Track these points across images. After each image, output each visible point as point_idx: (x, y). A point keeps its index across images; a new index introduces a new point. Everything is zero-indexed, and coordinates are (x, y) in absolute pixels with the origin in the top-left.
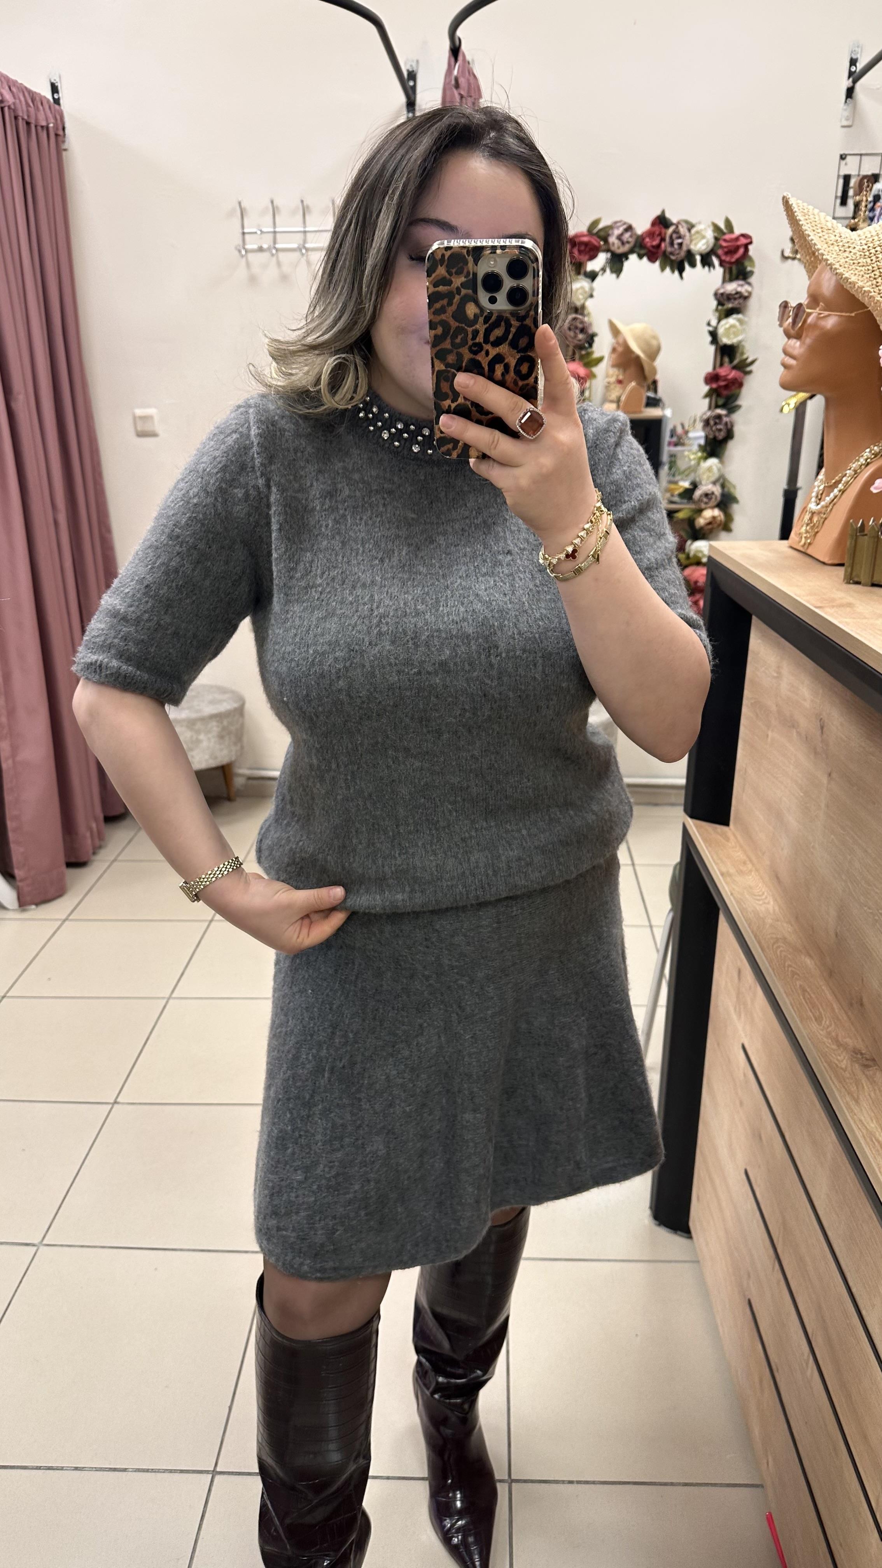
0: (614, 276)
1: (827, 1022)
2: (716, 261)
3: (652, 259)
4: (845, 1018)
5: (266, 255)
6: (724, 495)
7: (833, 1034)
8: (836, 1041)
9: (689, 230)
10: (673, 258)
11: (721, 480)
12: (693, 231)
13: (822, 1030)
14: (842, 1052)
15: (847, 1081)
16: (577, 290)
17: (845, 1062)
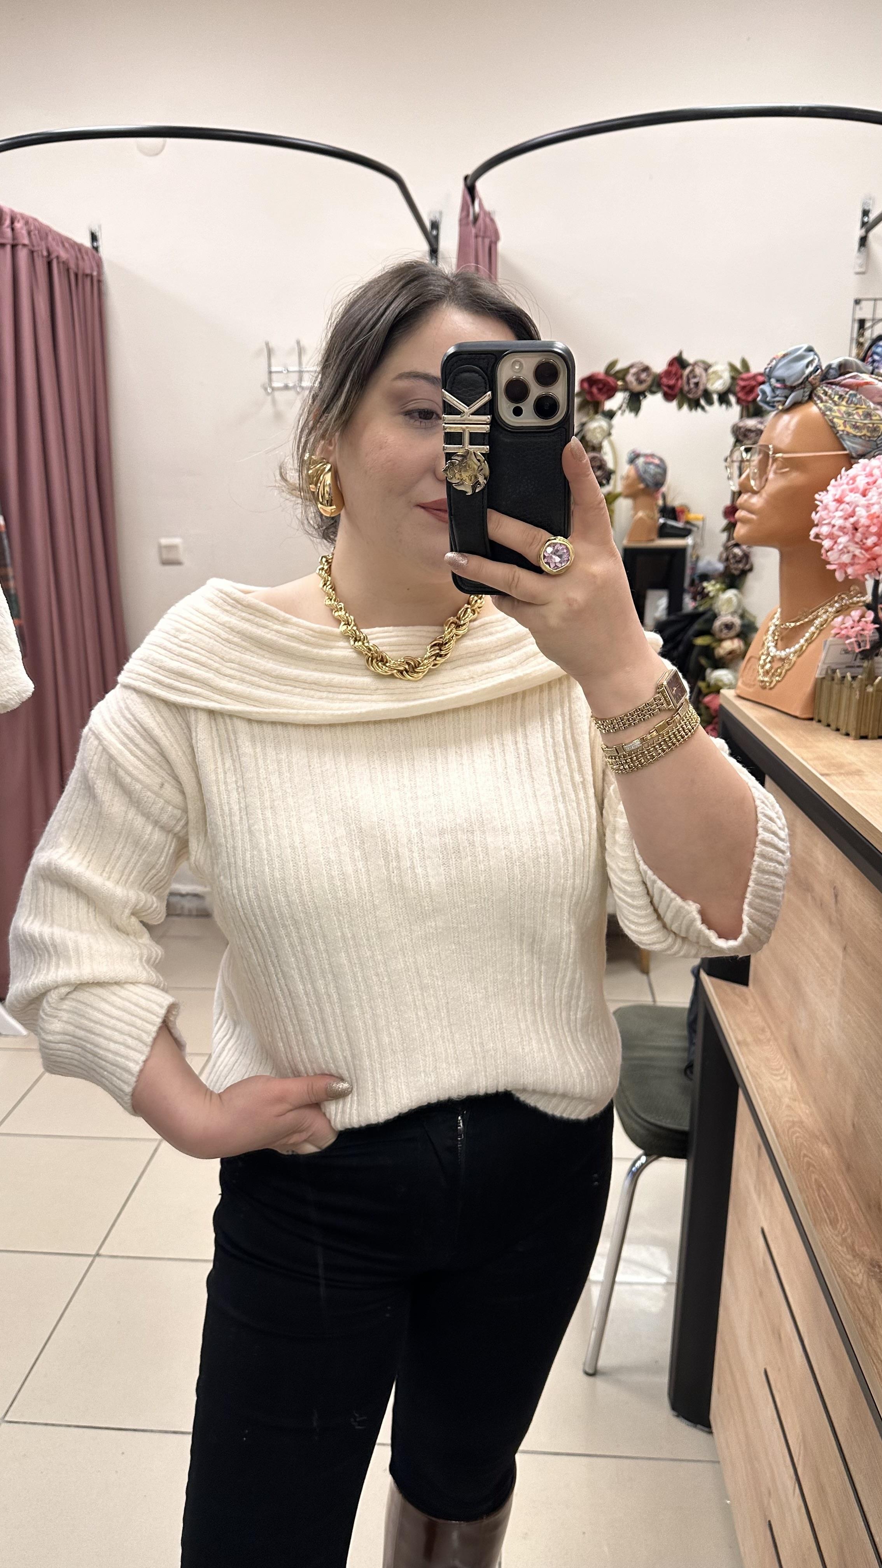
0: (633, 415)
1: (843, 1227)
2: (732, 399)
3: (668, 397)
4: (863, 1221)
5: (291, 394)
6: (743, 626)
7: (849, 1241)
8: (852, 1249)
9: (706, 370)
10: (690, 396)
11: (740, 611)
12: (711, 370)
13: (837, 1236)
14: (858, 1265)
15: (863, 1301)
16: (595, 429)
17: (860, 1275)
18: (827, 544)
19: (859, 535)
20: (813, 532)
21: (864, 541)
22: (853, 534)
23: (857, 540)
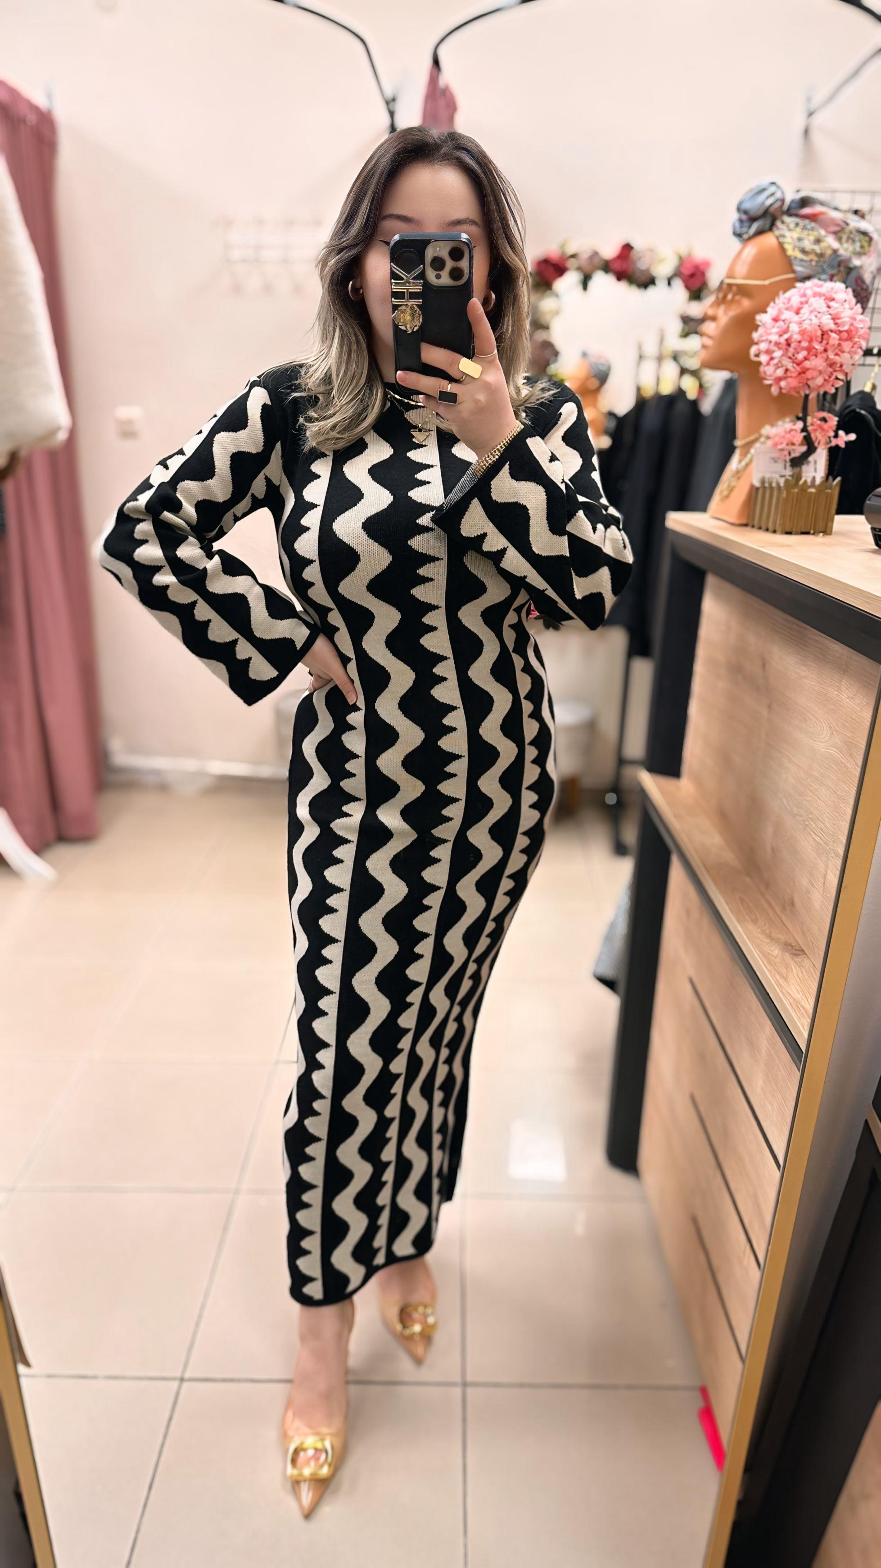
18: (764, 358)
19: (791, 350)
20: (753, 350)
21: (796, 355)
22: (787, 350)
23: (790, 354)
